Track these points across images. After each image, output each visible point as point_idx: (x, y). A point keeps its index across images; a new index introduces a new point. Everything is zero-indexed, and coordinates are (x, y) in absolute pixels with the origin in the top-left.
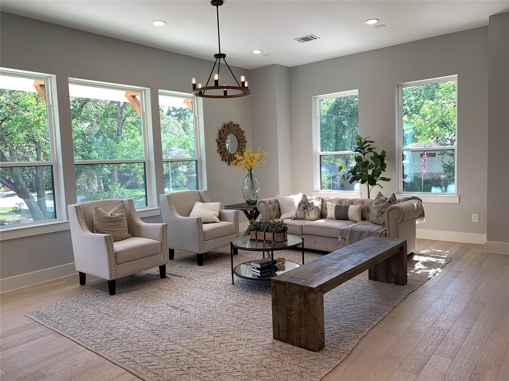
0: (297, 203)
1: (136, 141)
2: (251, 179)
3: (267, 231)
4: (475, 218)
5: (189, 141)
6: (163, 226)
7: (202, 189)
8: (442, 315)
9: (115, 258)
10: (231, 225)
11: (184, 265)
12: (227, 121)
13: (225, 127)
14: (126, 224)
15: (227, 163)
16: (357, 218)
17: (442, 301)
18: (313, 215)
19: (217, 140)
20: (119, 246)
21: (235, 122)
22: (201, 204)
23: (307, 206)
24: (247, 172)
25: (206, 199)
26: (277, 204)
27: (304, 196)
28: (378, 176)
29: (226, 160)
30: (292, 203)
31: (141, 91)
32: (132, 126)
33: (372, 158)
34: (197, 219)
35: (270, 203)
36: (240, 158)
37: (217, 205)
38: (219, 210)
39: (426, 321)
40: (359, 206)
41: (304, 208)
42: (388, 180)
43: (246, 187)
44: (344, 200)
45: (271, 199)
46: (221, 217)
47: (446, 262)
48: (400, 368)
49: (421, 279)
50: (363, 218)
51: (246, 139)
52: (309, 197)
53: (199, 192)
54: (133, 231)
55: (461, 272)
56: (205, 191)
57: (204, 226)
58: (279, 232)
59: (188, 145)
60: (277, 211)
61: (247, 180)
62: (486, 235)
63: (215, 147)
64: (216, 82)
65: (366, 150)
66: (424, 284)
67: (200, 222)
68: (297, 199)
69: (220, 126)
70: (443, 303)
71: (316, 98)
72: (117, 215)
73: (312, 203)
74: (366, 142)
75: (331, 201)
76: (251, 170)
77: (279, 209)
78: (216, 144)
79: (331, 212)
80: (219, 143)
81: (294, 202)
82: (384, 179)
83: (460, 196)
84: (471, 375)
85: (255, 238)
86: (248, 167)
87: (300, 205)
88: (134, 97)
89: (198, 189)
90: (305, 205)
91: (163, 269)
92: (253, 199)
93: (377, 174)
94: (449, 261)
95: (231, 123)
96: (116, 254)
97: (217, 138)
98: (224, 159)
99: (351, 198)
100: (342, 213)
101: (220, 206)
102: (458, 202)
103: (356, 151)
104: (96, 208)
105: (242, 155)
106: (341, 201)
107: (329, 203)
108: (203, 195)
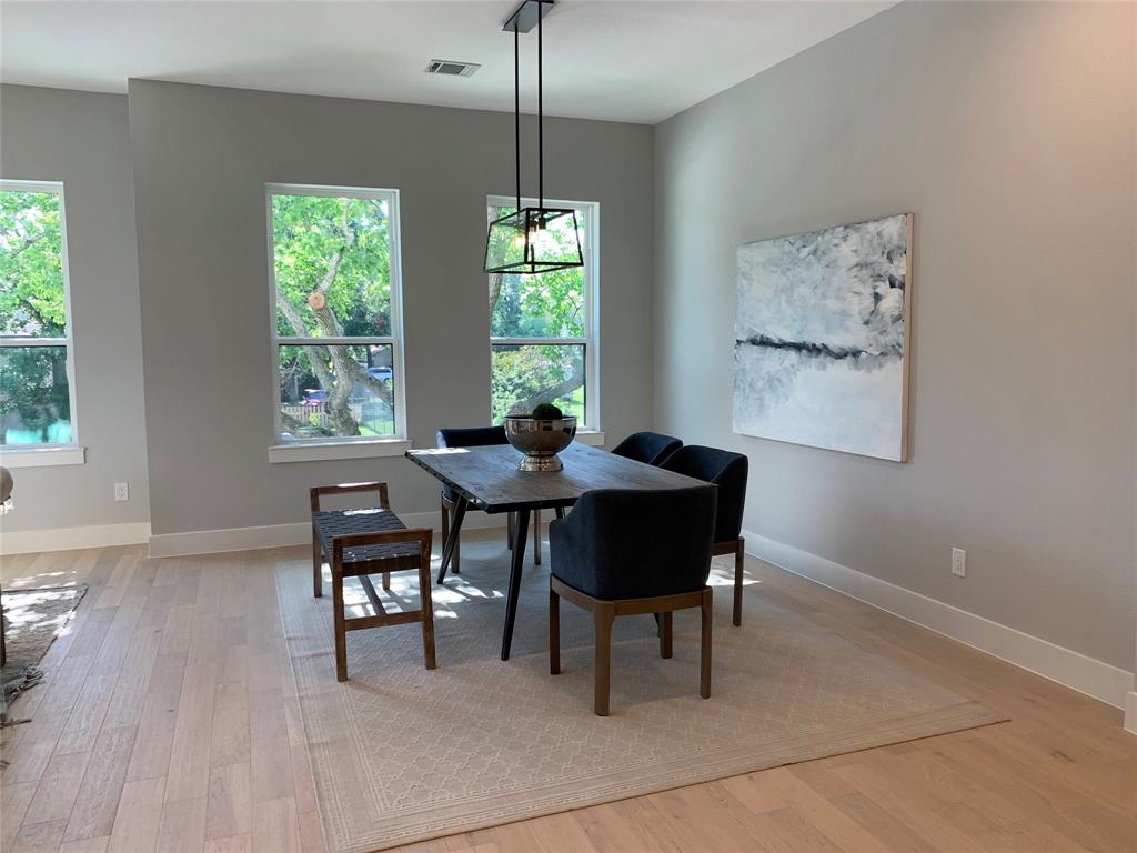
4: (120, 491)
8: (113, 703)
17: (102, 677)
39: (83, 726)
47: (80, 596)
48: (66, 840)
49: (36, 644)
55: (118, 607)
62: (149, 524)
66: (49, 652)
70: (104, 679)
83: (86, 449)
84: (209, 787)
94: (84, 592)
102: (83, 462)
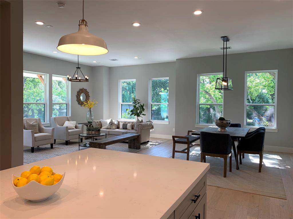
0: (108, 123)
1: (33, 91)
2: (90, 112)
3: (93, 131)
4: (174, 130)
5: (62, 92)
6: (53, 128)
7: (69, 116)
9: (35, 139)
10: (80, 130)
11: (60, 145)
12: (81, 88)
13: (80, 90)
14: (38, 128)
15: (80, 106)
16: (130, 128)
18: (114, 127)
19: (76, 96)
20: (36, 135)
21: (85, 88)
22: (68, 122)
23: (112, 124)
24: (89, 110)
25: (70, 120)
26: (100, 123)
27: (112, 120)
28: (141, 113)
29: (80, 104)
30: (106, 123)
31: (45, 75)
32: (30, 83)
33: (139, 106)
34: (66, 127)
35: (97, 122)
36: (86, 104)
37: (75, 122)
38: (75, 124)
40: (131, 124)
41: (111, 125)
42: (145, 115)
43: (88, 116)
44: (127, 122)
45: (98, 121)
46: (76, 127)
50: (133, 129)
51: (90, 95)
52: (113, 121)
53: (67, 117)
54: (40, 130)
56: (70, 117)
57: (69, 130)
58: (97, 131)
59: (61, 94)
60: (100, 126)
61: (88, 113)
63: (75, 98)
64: (76, 78)
65: (137, 103)
67: (67, 129)
68: (108, 121)
69: (78, 90)
71: (120, 81)
72: (35, 124)
73: (114, 123)
74: (137, 100)
75: (122, 122)
76: (90, 109)
77: (101, 125)
78: (76, 97)
79: (121, 126)
80: (77, 97)
81: (107, 122)
82: (143, 114)
83: (169, 122)
85: (88, 133)
86: (89, 107)
87: (109, 123)
88: (41, 76)
89: (67, 116)
90: (112, 123)
91: (52, 145)
92: (91, 121)
93: (141, 112)
94: (159, 144)
95: (83, 89)
96: (35, 138)
97: (77, 95)
98: (79, 104)
99: (129, 121)
100: (125, 127)
101: (76, 123)
102: (169, 124)
103: (133, 103)
104: (26, 121)
105: (87, 102)
106: (125, 122)
107: (121, 123)
108: (69, 118)
